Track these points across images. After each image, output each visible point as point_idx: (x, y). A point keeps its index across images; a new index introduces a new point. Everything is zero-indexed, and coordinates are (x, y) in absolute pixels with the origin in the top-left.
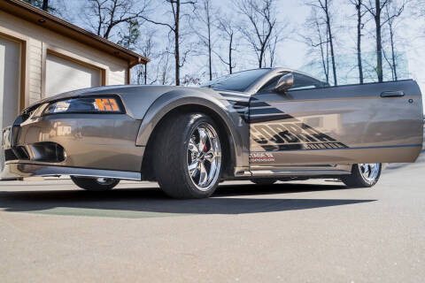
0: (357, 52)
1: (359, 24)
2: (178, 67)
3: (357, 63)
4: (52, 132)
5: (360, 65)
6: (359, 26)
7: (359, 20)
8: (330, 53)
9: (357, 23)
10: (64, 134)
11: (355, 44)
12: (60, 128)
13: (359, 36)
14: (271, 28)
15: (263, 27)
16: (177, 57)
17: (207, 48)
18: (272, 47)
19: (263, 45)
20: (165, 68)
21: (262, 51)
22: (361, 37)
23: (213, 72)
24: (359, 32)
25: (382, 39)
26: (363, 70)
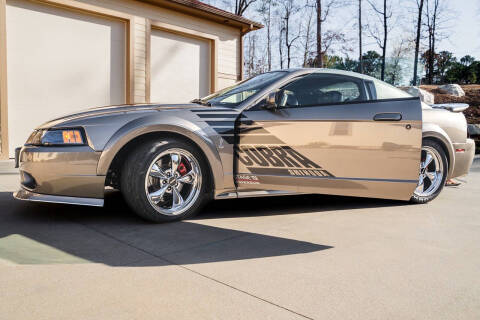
2: (319, 21)
16: (319, 11)
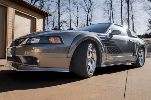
0: (121, 13)
1: (122, 4)
2: (59, 17)
3: (121, 17)
4: (32, 51)
5: (122, 18)
6: (121, 5)
7: (122, 3)
8: (111, 13)
9: (121, 4)
10: (37, 52)
11: (120, 11)
12: (36, 50)
13: (122, 8)
14: (91, 4)
15: (88, 4)
16: (59, 14)
17: (69, 11)
18: (92, 11)
19: (89, 10)
20: (54, 17)
21: (88, 12)
22: (122, 9)
23: (71, 19)
24: (122, 7)
25: (129, 10)
26: (123, 19)
